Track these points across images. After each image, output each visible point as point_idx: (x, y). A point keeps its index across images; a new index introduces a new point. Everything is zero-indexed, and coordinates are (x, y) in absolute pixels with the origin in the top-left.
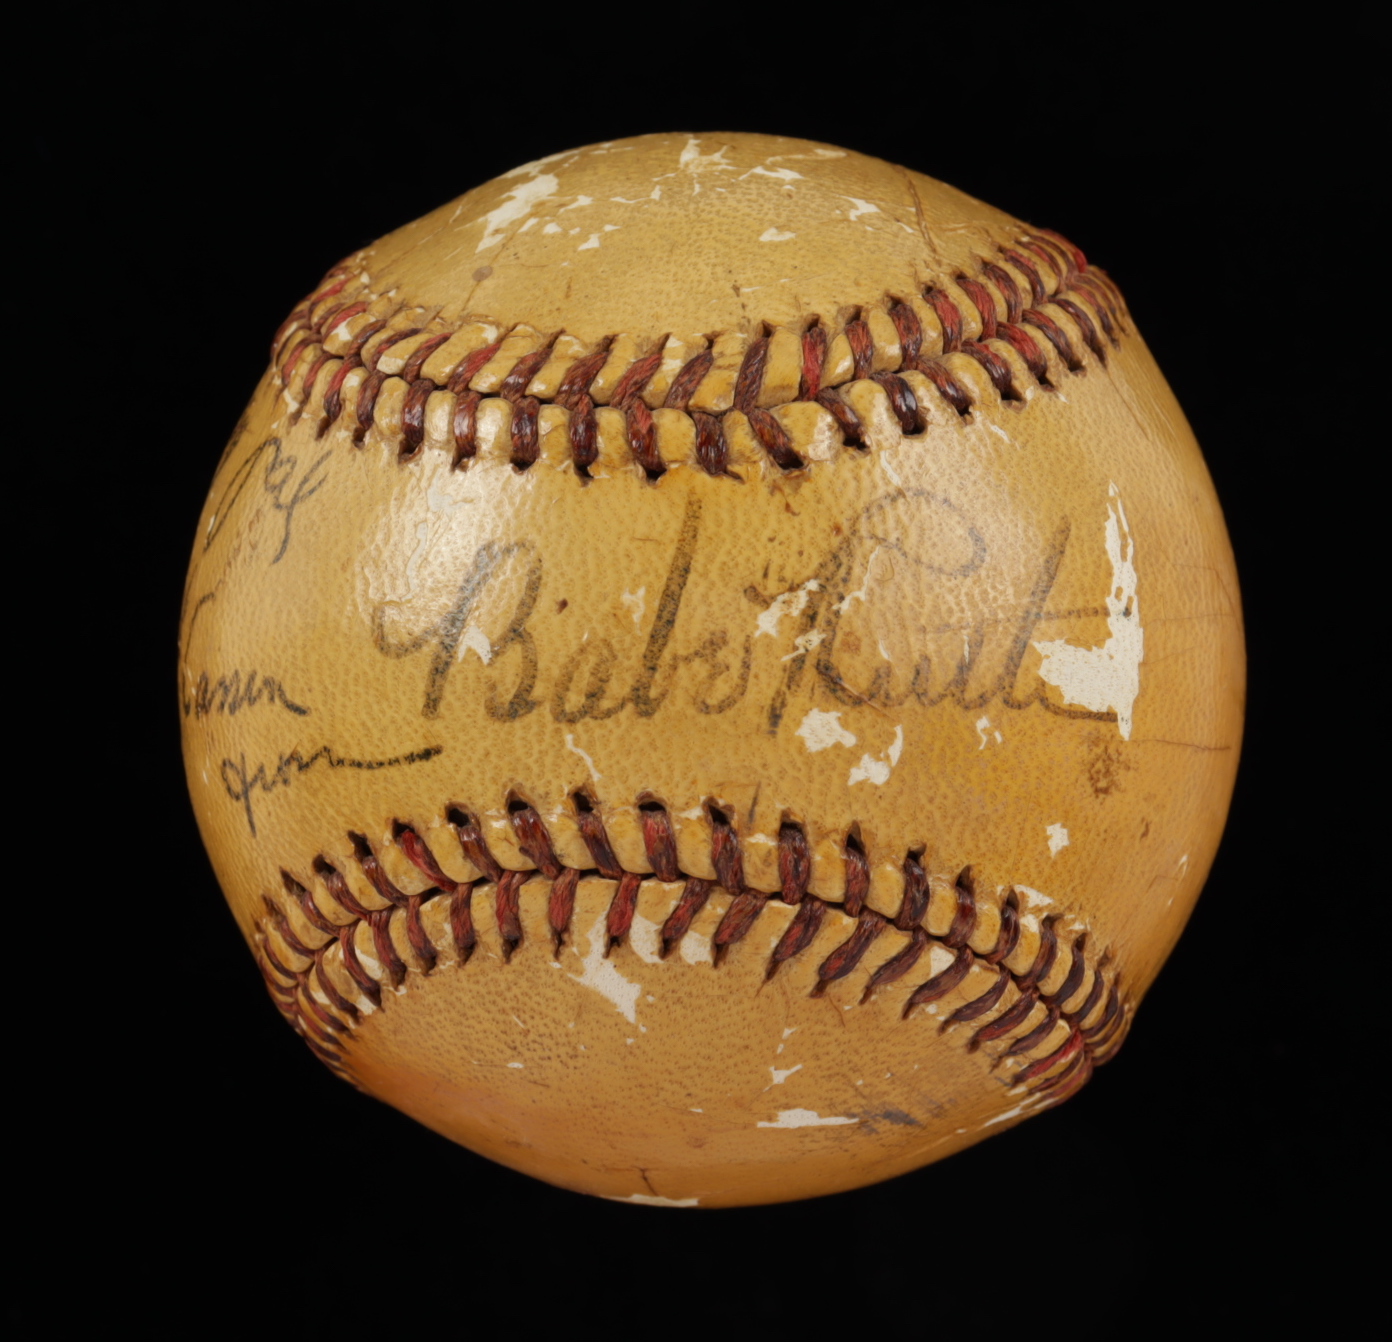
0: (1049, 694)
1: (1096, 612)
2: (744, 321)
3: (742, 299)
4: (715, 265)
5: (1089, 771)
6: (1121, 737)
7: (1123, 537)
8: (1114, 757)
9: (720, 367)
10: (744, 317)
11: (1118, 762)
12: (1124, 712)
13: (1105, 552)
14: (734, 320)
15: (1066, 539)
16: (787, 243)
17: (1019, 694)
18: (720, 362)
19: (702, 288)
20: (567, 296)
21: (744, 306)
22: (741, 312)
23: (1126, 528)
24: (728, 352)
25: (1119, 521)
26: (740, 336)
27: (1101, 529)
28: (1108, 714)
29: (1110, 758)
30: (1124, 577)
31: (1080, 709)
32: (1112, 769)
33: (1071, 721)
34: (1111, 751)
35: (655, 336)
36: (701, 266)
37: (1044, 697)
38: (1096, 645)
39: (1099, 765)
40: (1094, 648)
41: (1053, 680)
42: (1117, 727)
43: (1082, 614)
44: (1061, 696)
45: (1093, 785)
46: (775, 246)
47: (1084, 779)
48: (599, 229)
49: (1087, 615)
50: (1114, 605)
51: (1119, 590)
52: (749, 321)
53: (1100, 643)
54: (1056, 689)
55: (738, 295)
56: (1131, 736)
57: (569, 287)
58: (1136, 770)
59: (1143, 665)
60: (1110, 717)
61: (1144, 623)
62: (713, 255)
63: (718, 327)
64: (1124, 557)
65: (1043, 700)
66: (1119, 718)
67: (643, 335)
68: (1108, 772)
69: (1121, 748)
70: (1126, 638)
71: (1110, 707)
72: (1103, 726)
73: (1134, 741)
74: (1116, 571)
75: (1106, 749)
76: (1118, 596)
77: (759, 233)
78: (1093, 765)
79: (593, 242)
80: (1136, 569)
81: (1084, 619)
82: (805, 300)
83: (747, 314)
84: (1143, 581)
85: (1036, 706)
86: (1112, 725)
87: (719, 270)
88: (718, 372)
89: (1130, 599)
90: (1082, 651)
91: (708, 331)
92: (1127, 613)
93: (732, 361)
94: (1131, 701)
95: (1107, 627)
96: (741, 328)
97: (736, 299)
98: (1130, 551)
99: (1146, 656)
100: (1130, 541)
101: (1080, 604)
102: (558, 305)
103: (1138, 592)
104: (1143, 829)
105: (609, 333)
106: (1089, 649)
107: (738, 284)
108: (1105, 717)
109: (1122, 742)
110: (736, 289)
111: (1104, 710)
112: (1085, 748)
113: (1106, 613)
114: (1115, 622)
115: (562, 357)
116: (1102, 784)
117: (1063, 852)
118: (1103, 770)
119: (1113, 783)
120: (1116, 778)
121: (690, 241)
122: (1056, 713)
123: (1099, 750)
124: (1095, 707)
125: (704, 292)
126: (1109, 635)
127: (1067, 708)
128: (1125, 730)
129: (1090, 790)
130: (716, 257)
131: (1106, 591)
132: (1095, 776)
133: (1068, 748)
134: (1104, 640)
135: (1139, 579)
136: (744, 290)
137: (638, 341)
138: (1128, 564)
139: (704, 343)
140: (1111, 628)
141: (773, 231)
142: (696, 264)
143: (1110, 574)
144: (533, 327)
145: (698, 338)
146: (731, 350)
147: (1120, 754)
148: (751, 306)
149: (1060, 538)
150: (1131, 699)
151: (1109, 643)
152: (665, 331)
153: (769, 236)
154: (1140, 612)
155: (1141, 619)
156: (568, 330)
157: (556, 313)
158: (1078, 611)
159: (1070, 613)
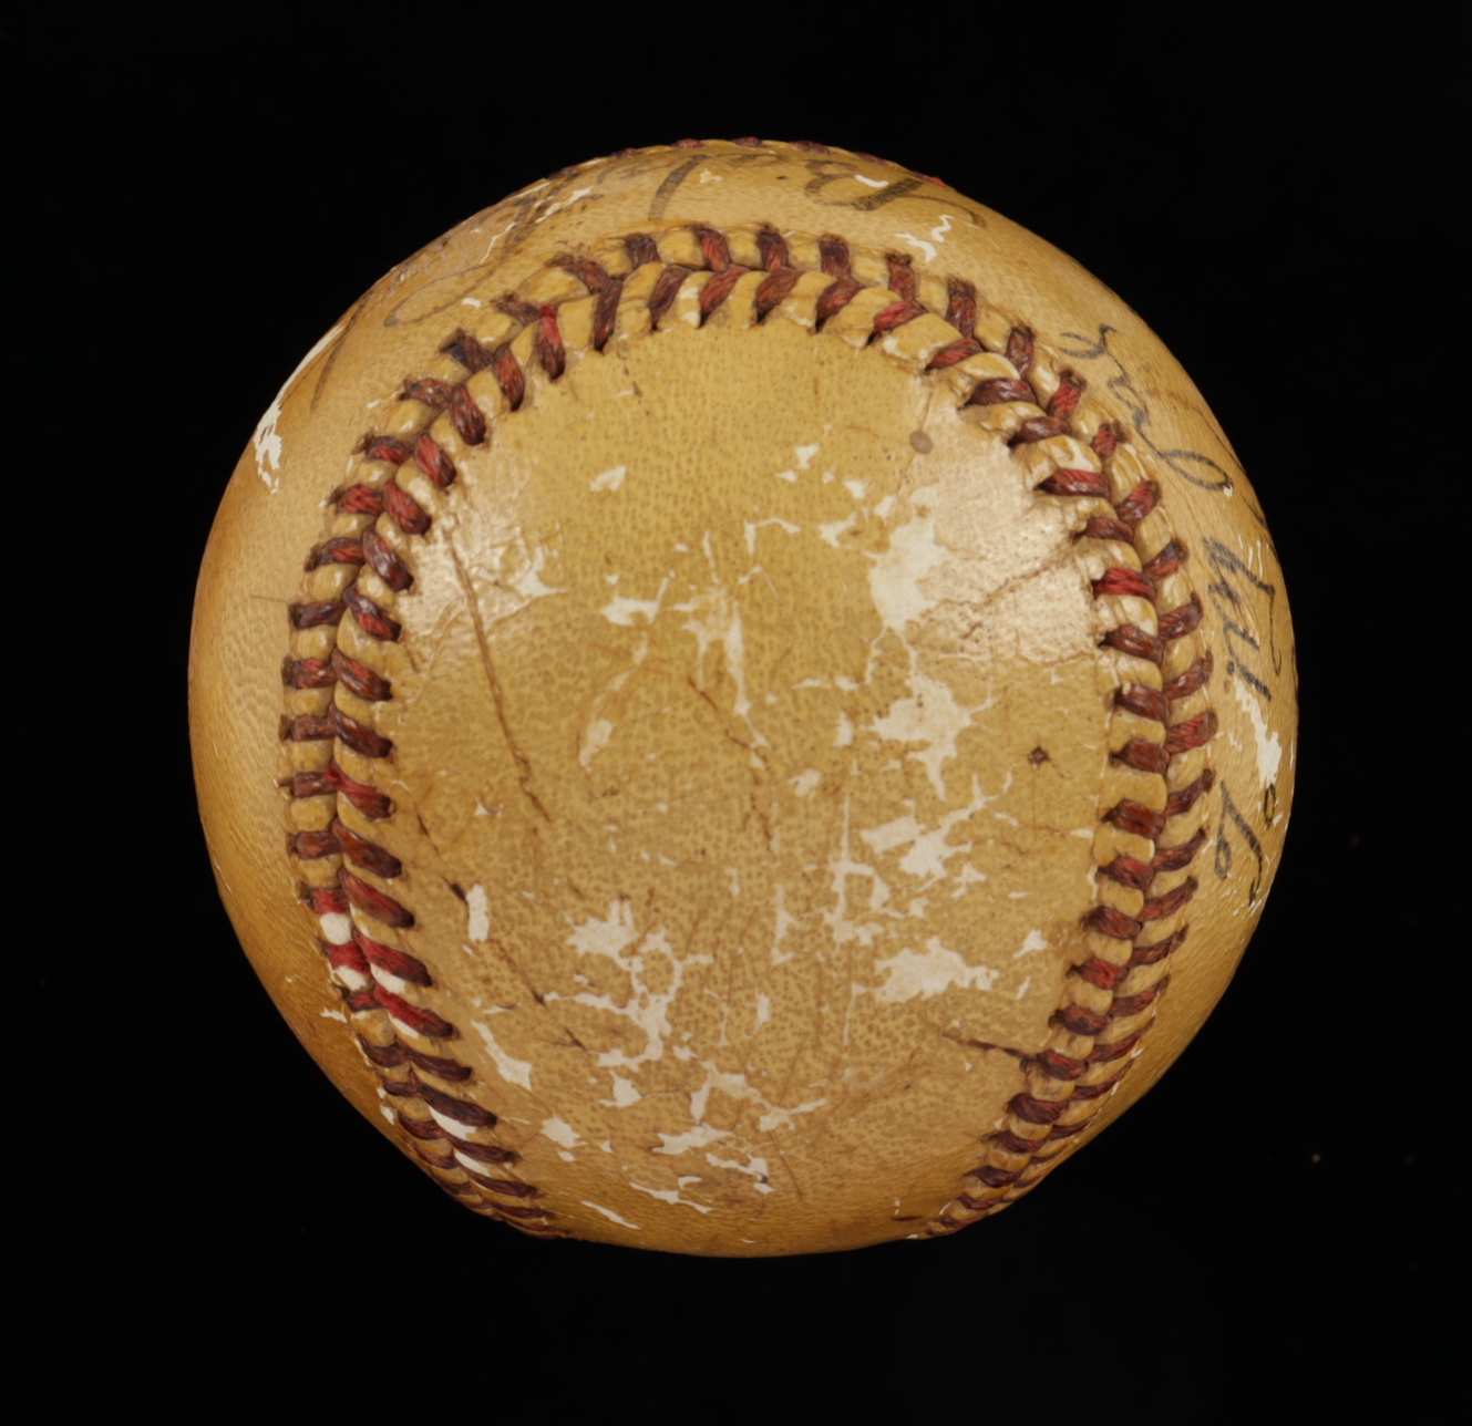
2: (623, 354)
3: (629, 380)
4: (665, 418)
9: (640, 298)
10: (624, 359)
14: (634, 353)
16: (597, 471)
18: (641, 303)
19: (673, 388)
20: (816, 381)
21: (626, 372)
22: (628, 364)
24: (633, 314)
26: (624, 336)
35: (711, 326)
36: (679, 416)
46: (608, 463)
48: (801, 475)
52: (619, 355)
55: (635, 384)
57: (816, 392)
62: (670, 432)
63: (648, 341)
67: (725, 329)
77: (628, 477)
79: (805, 453)
82: (567, 399)
83: (622, 363)
87: (659, 413)
88: (641, 293)
91: (657, 335)
93: (629, 305)
96: (625, 346)
97: (637, 379)
102: (825, 370)
105: (760, 330)
107: (636, 400)
110: (638, 392)
115: (805, 297)
121: (695, 449)
125: (670, 383)
130: (665, 430)
136: (629, 392)
137: (728, 322)
139: (661, 324)
141: (614, 486)
142: (685, 417)
144: (844, 342)
145: (668, 328)
146: (631, 316)
148: (619, 372)
152: (703, 331)
153: (615, 477)
156: (804, 335)
157: (824, 358)
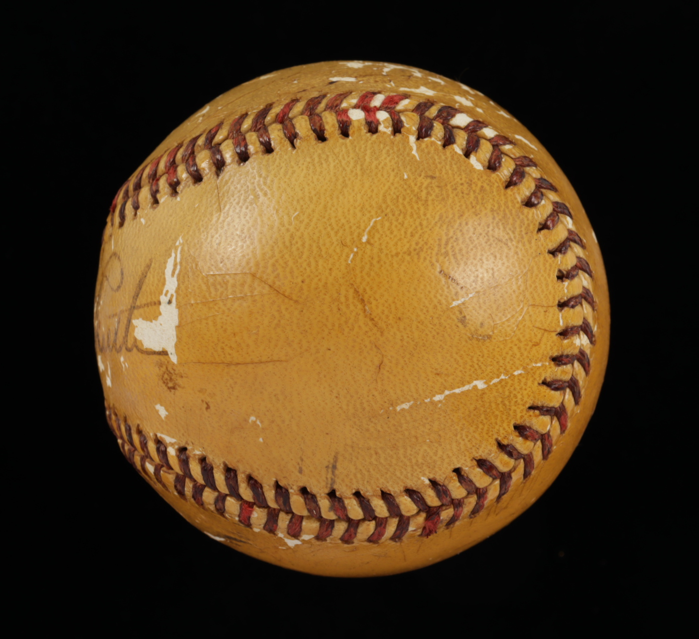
0: (138, 344)
1: (155, 304)
5: (162, 379)
6: (172, 362)
7: (175, 265)
8: (172, 372)
11: (175, 374)
12: (171, 350)
13: (164, 274)
15: (149, 270)
17: (129, 345)
23: (178, 260)
25: (176, 258)
27: (165, 262)
28: (163, 352)
29: (171, 373)
30: (171, 285)
31: (150, 351)
32: (173, 377)
33: (148, 356)
34: (170, 369)
37: (137, 346)
38: (154, 319)
39: (166, 376)
40: (153, 321)
41: (139, 337)
42: (169, 357)
43: (149, 305)
44: (142, 345)
45: (166, 386)
47: (161, 383)
49: (151, 305)
50: (164, 299)
51: (167, 291)
53: (156, 318)
54: (141, 341)
56: (178, 361)
58: (187, 377)
59: (179, 327)
60: (164, 353)
61: (179, 307)
64: (173, 275)
65: (137, 347)
66: (169, 353)
68: (171, 380)
69: (175, 368)
70: (169, 315)
71: (163, 348)
72: (162, 358)
73: (180, 363)
74: (167, 283)
75: (167, 368)
76: (166, 295)
78: (163, 376)
80: (178, 280)
81: (150, 307)
84: (181, 285)
85: (135, 350)
86: (166, 357)
89: (172, 296)
90: (149, 323)
92: (170, 302)
94: (174, 345)
95: (159, 310)
98: (177, 272)
99: (180, 322)
100: (178, 267)
101: (149, 300)
103: (177, 291)
104: (205, 406)
106: (151, 322)
108: (162, 353)
109: (174, 364)
111: (161, 350)
112: (157, 369)
113: (160, 303)
114: (163, 308)
116: (171, 385)
117: (167, 417)
118: (169, 378)
119: (175, 384)
120: (176, 382)
122: (142, 353)
123: (164, 369)
124: (157, 348)
126: (160, 314)
127: (145, 350)
128: (174, 359)
129: (166, 388)
131: (161, 293)
132: (166, 381)
133: (150, 369)
134: (158, 317)
135: (179, 285)
138: (175, 279)
140: (161, 310)
143: (164, 284)
147: (174, 370)
149: (147, 269)
150: (173, 343)
151: (160, 318)
154: (176, 301)
155: (177, 305)
158: (148, 304)
159: (145, 305)
